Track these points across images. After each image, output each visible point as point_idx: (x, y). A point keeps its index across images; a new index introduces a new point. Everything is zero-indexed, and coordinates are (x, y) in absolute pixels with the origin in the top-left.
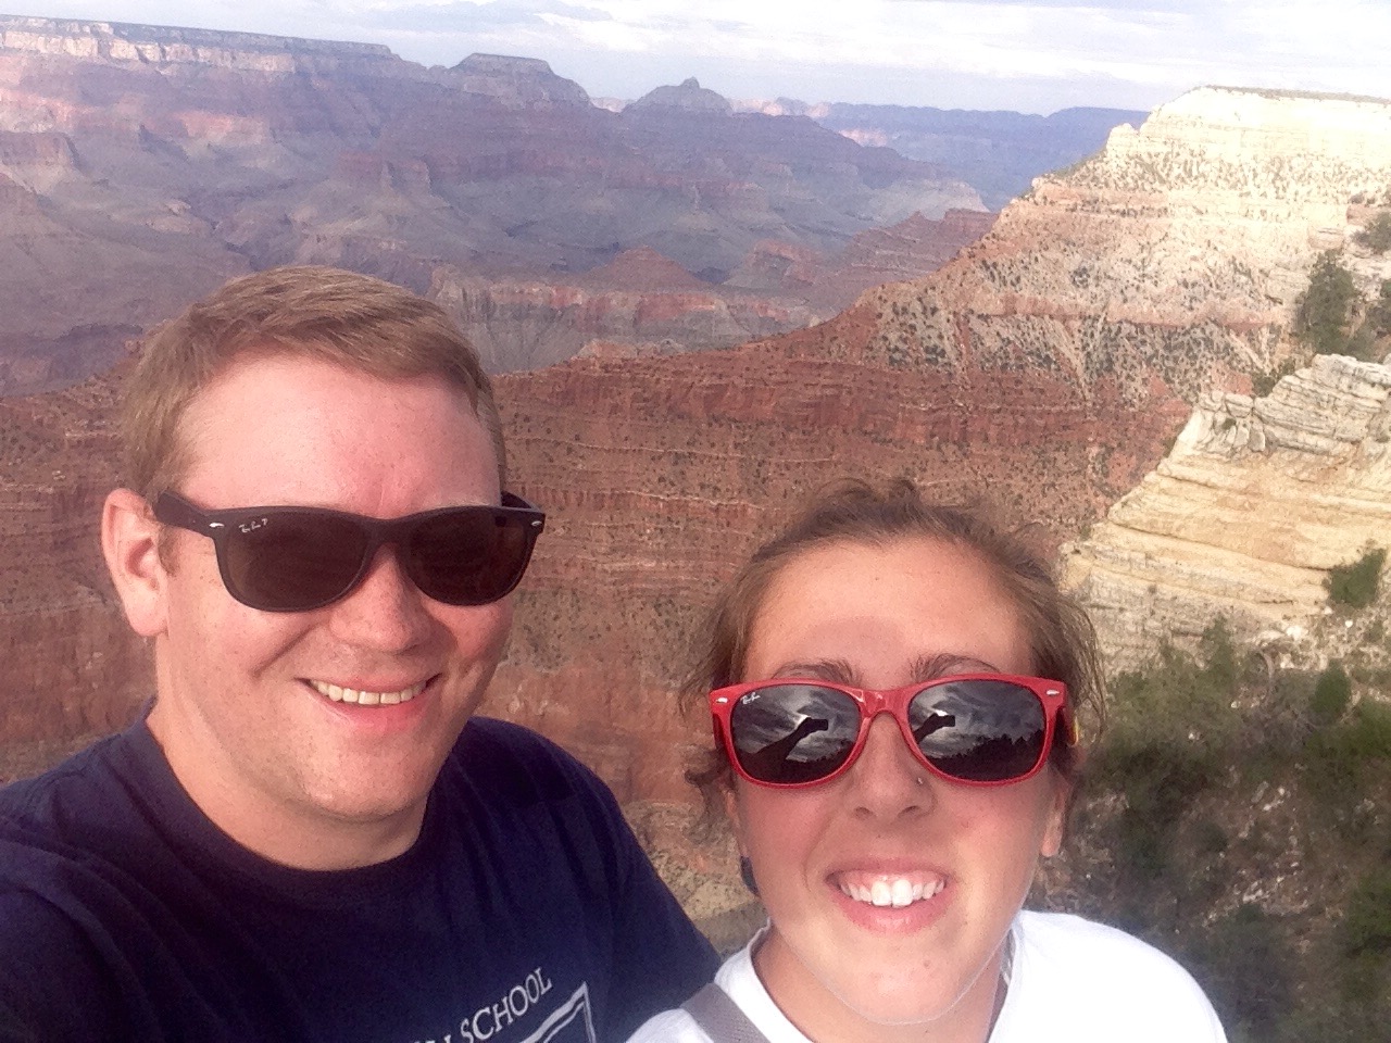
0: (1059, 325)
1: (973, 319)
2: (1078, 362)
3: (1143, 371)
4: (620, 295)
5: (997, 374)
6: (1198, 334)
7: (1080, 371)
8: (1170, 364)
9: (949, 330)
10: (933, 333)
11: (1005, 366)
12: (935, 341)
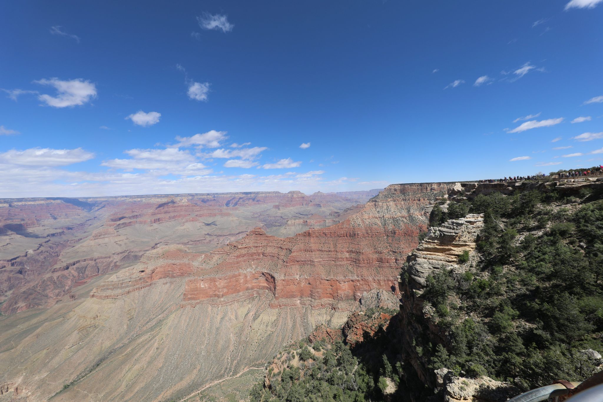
0: (376, 219)
1: (364, 219)
2: (380, 224)
3: (391, 225)
4: (313, 221)
5: (369, 227)
6: (398, 219)
7: (381, 226)
8: (394, 223)
9: (361, 221)
10: (358, 222)
11: (370, 226)
12: (359, 223)
